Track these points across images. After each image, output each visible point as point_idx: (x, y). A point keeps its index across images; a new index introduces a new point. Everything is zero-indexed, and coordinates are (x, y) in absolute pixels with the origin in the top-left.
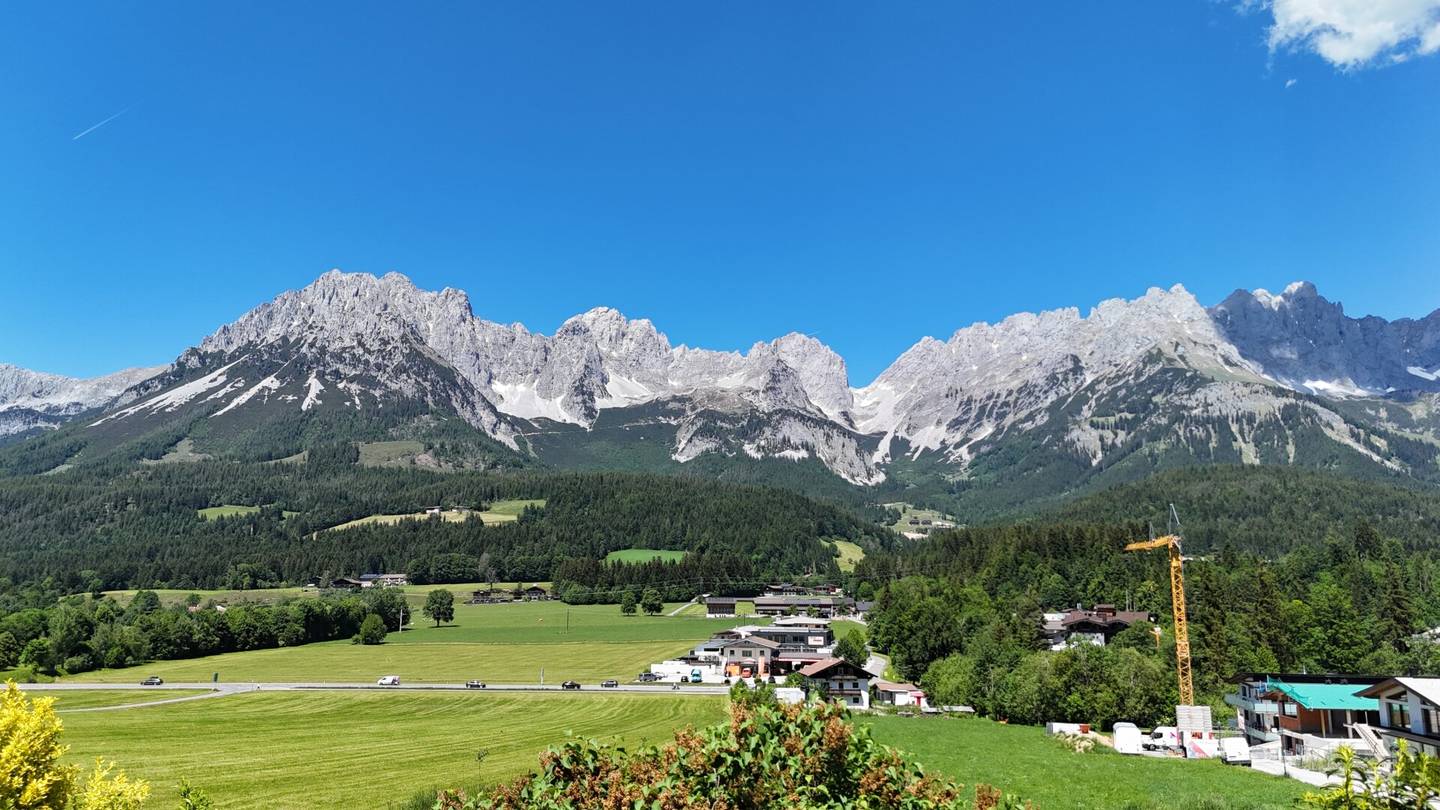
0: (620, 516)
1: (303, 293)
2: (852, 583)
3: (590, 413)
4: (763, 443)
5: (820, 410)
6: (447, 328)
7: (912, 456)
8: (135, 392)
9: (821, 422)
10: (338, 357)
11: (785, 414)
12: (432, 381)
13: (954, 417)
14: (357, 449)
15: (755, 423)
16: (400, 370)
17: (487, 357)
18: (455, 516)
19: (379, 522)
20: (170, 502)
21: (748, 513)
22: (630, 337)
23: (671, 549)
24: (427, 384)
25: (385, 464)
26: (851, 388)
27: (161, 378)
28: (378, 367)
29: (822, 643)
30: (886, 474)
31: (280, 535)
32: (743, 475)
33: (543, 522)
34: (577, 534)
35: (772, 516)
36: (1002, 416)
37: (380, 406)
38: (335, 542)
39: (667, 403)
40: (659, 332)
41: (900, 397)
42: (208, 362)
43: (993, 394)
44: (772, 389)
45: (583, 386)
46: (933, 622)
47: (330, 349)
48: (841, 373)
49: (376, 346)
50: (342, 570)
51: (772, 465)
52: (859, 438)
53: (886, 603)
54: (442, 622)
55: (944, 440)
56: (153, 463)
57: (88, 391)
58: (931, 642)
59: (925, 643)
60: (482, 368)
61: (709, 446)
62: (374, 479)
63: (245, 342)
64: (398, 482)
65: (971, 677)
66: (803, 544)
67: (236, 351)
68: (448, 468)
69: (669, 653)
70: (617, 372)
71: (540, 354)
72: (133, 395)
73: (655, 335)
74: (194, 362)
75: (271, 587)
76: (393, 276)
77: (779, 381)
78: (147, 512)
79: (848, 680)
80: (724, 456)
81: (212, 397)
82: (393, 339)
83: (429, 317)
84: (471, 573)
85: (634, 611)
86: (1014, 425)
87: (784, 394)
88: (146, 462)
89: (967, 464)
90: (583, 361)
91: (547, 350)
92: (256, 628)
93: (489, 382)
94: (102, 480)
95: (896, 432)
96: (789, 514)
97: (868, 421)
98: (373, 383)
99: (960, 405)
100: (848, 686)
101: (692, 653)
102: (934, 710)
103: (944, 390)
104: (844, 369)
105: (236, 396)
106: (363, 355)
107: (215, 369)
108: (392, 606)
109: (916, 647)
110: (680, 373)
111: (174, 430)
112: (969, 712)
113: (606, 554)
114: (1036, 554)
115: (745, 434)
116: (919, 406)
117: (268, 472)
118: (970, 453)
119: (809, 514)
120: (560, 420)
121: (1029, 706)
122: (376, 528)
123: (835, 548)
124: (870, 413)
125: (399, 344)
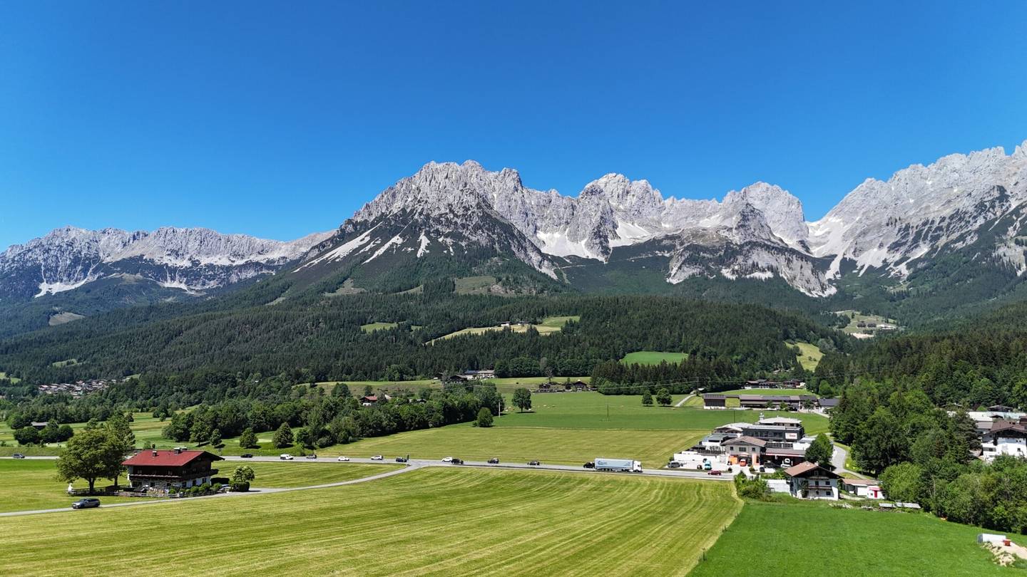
0: (633, 328)
1: (413, 179)
2: (814, 381)
3: (605, 250)
4: (736, 268)
5: (781, 240)
6: (506, 197)
7: (858, 273)
8: (317, 250)
9: (783, 250)
10: (438, 221)
11: (754, 245)
12: (498, 234)
13: (893, 241)
14: (454, 282)
15: (729, 253)
16: (477, 228)
17: (533, 214)
18: (520, 329)
19: (472, 333)
20: (344, 321)
21: (728, 324)
22: (633, 193)
23: (671, 352)
24: (495, 236)
25: (471, 292)
26: (806, 222)
27: (331, 240)
28: (463, 226)
29: (796, 438)
30: (837, 288)
31: (411, 342)
32: (722, 293)
33: (578, 333)
34: (604, 341)
35: (747, 327)
36: (936, 238)
37: (466, 252)
38: (446, 347)
39: (662, 240)
40: (653, 189)
41: (847, 227)
42: (359, 228)
43: (928, 221)
44: (743, 226)
45: (600, 232)
46: (884, 431)
47: (432, 216)
48: (798, 211)
49: (461, 212)
50: (453, 367)
51: (745, 285)
52: (814, 260)
53: (844, 405)
54: (524, 410)
55: (886, 260)
56: (331, 295)
57: (289, 249)
58: (883, 445)
59: (878, 445)
60: (530, 223)
61: (695, 271)
62: (466, 302)
63: (380, 213)
64: (481, 305)
65: (917, 483)
66: (772, 347)
67: (375, 220)
68: (512, 294)
69: (682, 441)
70: (624, 220)
71: (569, 211)
72: (316, 252)
73: (651, 191)
74: (350, 228)
75: (412, 380)
76: (470, 162)
77: (748, 220)
78: (332, 328)
79: (822, 479)
80: (706, 279)
81: (362, 251)
82: (471, 206)
83: (494, 190)
84: (536, 371)
85: (651, 403)
86: (946, 245)
87: (753, 230)
88: (327, 294)
89: (906, 278)
90: (599, 214)
91: (573, 207)
92: (416, 416)
93: (535, 232)
94: (303, 307)
95: (844, 254)
96: (760, 324)
97: (822, 247)
98: (461, 237)
99: (899, 231)
100: (822, 484)
101: (701, 443)
102: (889, 505)
103: (885, 220)
104: (800, 207)
105: (377, 250)
106: (453, 218)
107: (363, 232)
108: (493, 399)
109: (871, 447)
110: (670, 218)
111: (342, 273)
112: (917, 509)
113: (624, 355)
114: (968, 363)
115: (722, 262)
116: (864, 233)
117: (400, 299)
118: (908, 268)
119: (776, 323)
120: (584, 257)
121: (964, 511)
122: (470, 337)
123: (797, 349)
124: (823, 241)
125: (475, 210)
